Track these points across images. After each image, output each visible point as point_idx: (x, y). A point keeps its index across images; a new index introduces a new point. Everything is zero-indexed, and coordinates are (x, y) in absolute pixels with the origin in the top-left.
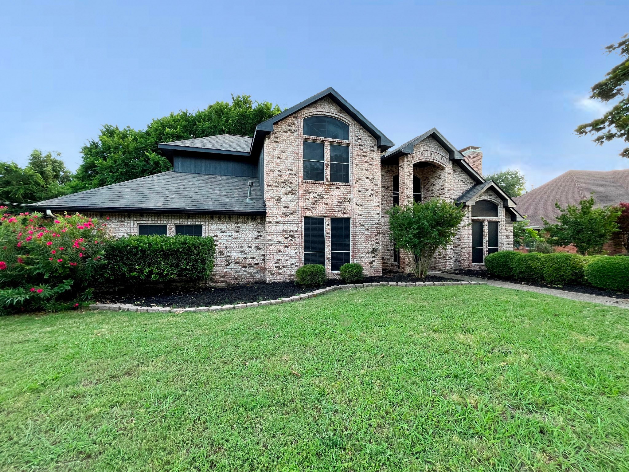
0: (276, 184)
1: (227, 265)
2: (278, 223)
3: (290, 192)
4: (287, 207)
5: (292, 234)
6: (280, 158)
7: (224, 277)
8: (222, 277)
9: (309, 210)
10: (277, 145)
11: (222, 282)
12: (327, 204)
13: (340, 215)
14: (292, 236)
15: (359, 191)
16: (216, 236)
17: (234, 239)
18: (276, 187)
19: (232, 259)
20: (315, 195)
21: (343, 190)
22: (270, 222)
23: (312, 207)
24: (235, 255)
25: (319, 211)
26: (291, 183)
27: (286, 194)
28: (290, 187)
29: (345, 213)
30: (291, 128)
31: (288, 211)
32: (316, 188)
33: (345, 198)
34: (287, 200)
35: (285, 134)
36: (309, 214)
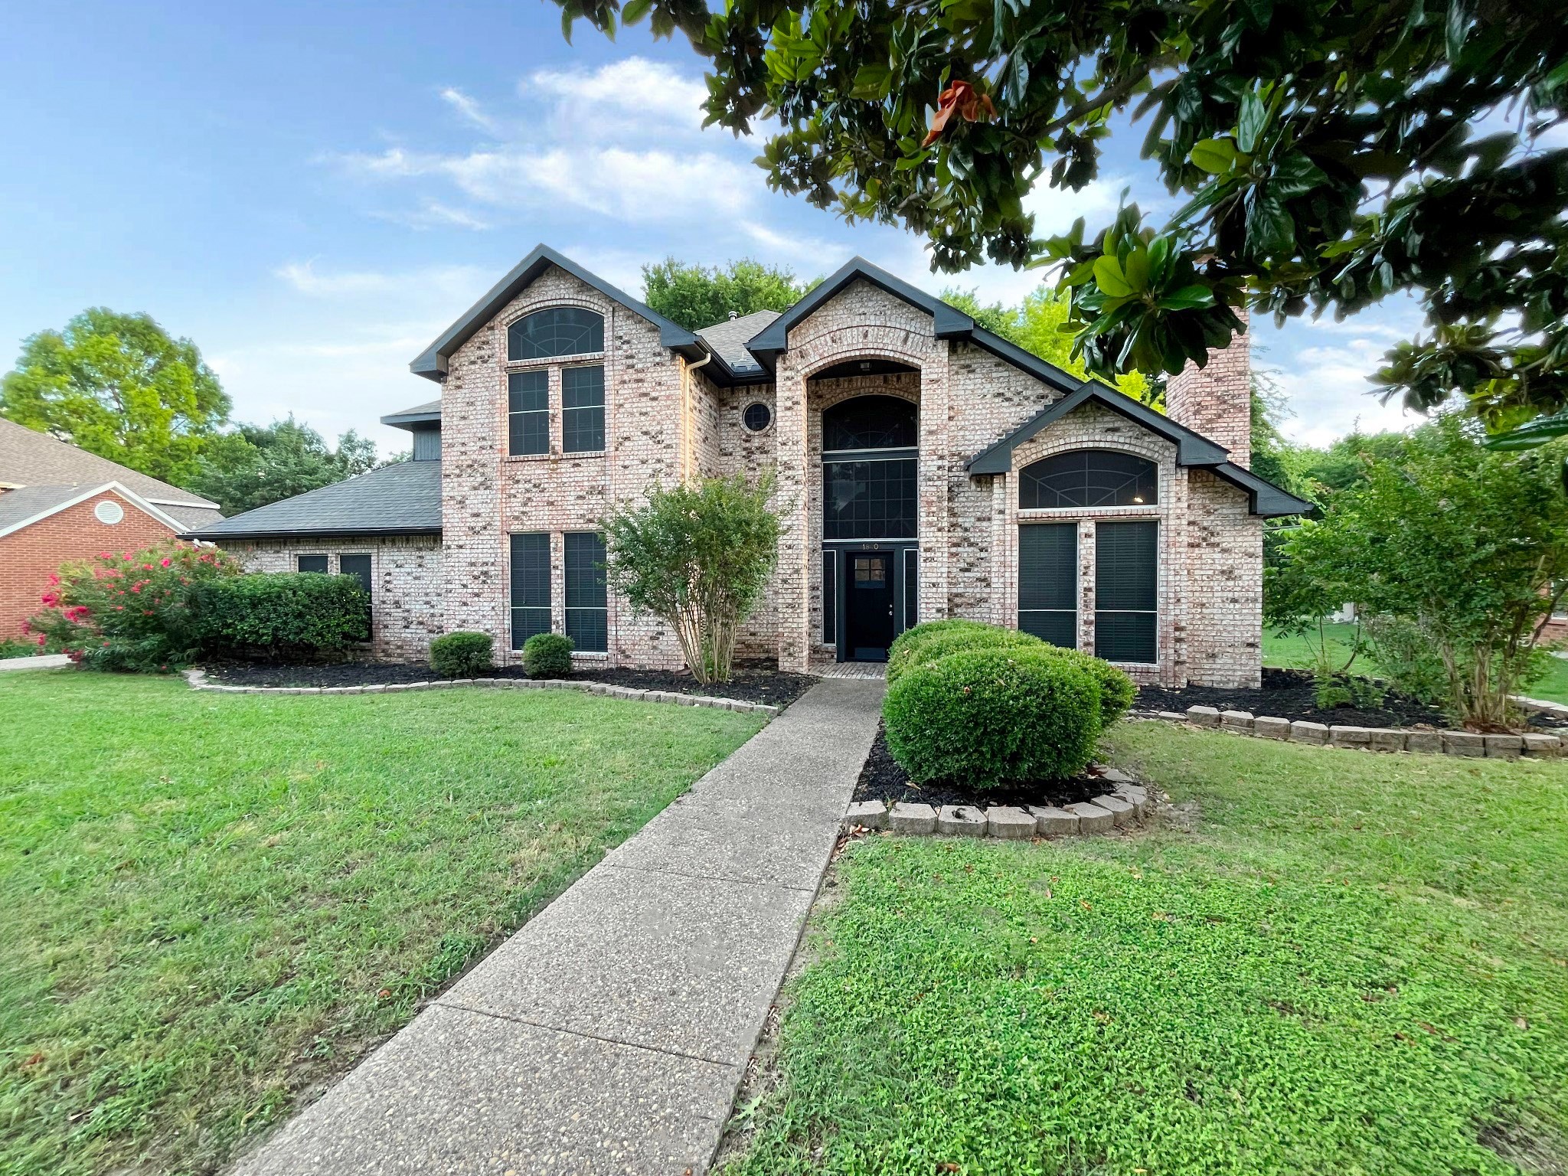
0: (457, 471)
1: (406, 627)
2: (461, 547)
3: (482, 484)
4: (477, 515)
5: (485, 569)
6: (464, 418)
7: (400, 647)
8: (399, 647)
9: (516, 518)
10: (460, 394)
11: (400, 655)
12: (552, 504)
13: (580, 526)
14: (485, 573)
15: (625, 467)
16: (389, 574)
17: (416, 578)
18: (459, 476)
19: (413, 617)
20: (527, 486)
21: (587, 469)
22: (449, 547)
23: (523, 513)
24: (418, 609)
25: (538, 520)
26: (484, 465)
27: (475, 488)
28: (483, 474)
29: (591, 521)
30: (482, 353)
31: (479, 523)
32: (532, 469)
33: (592, 487)
34: (475, 501)
35: (473, 367)
36: (516, 528)
